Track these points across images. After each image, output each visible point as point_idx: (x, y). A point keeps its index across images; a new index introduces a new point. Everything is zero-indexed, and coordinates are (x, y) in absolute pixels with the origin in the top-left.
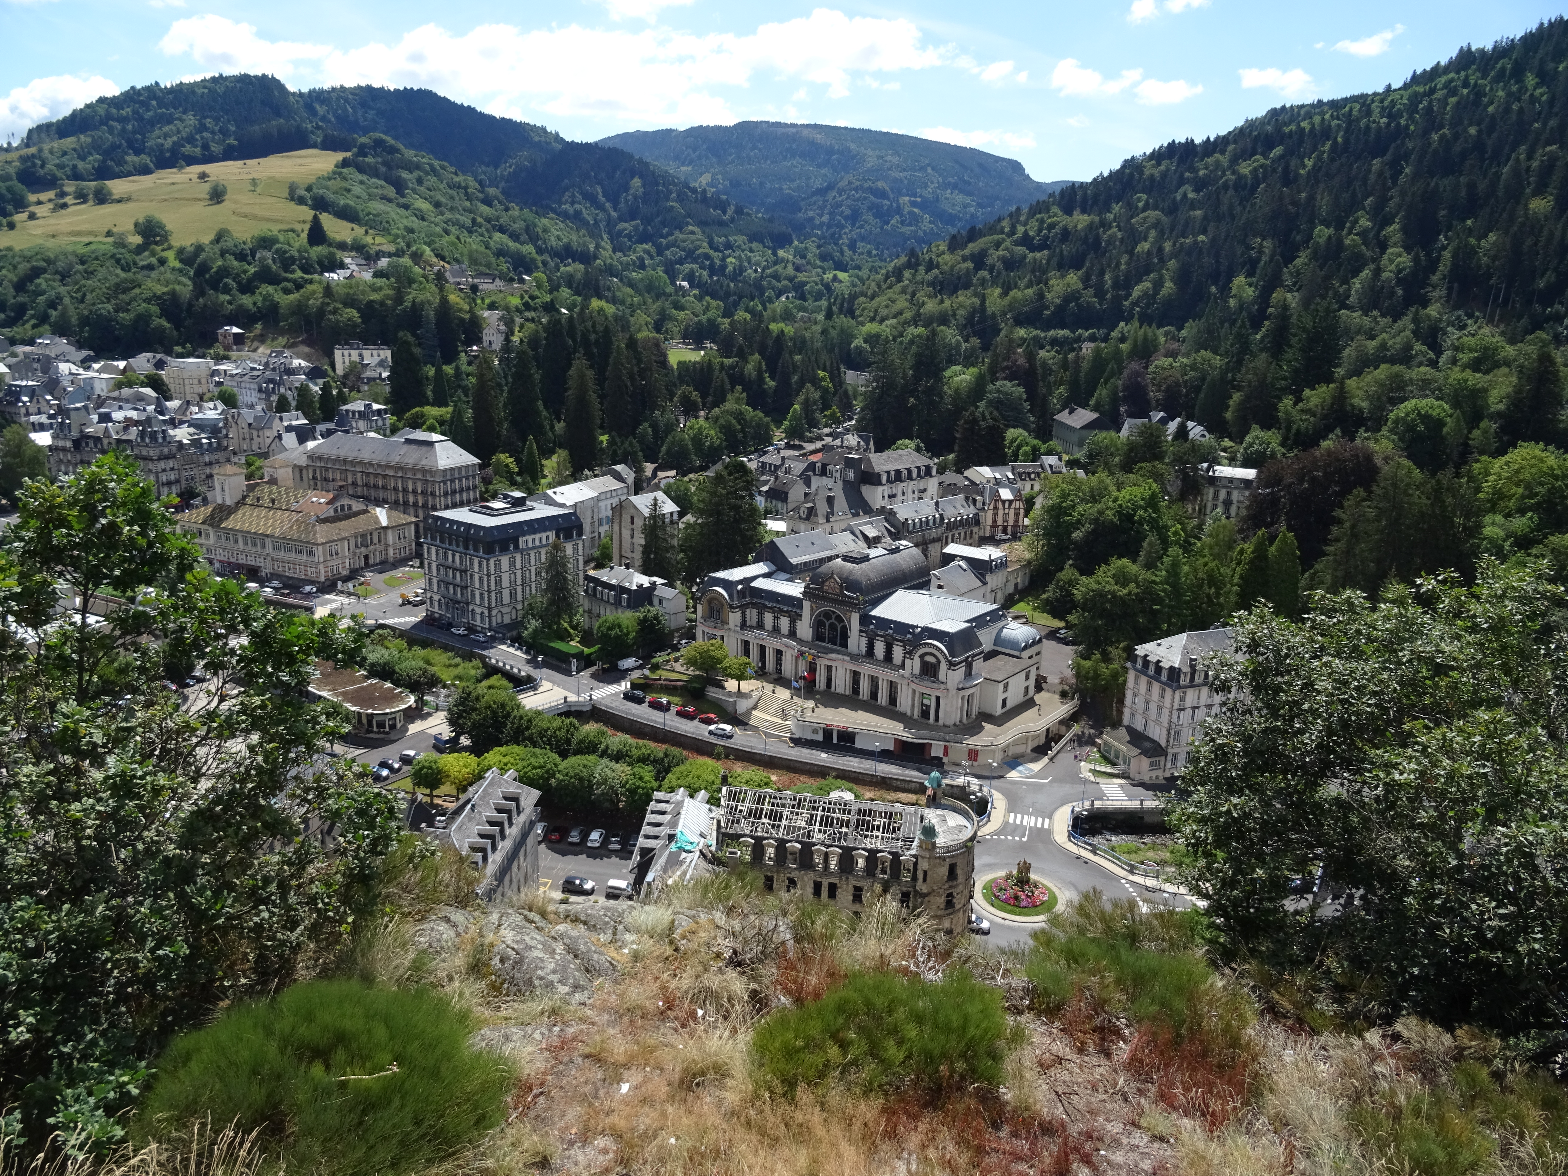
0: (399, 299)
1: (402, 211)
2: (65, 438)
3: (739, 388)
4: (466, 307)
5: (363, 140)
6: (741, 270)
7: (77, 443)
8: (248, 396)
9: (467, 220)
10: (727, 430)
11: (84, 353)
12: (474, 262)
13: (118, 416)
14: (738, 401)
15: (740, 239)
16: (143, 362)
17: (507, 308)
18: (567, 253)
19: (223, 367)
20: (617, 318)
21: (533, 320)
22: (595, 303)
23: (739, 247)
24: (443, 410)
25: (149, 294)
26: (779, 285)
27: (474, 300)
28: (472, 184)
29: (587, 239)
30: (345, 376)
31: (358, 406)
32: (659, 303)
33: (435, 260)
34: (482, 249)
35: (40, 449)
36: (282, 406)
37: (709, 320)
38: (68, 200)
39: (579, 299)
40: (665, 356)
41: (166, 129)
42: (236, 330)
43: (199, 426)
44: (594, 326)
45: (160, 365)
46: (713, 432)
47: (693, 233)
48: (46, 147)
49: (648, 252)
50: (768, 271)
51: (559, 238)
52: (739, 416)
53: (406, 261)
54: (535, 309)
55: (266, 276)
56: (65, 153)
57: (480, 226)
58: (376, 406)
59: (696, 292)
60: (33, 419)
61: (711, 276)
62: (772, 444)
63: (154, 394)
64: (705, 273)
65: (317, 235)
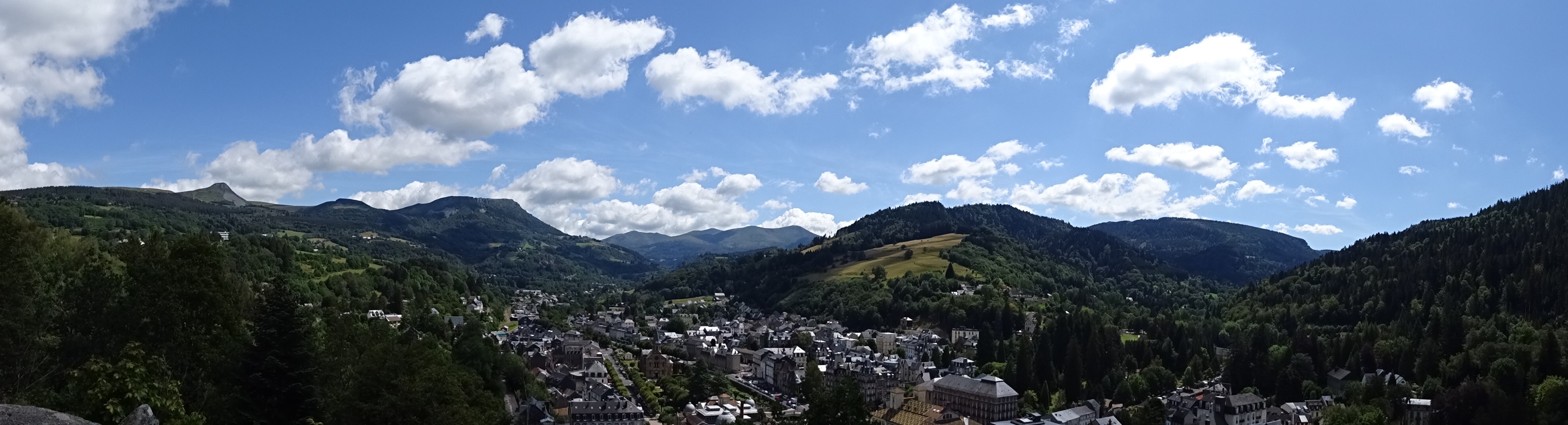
0: (985, 305)
1: (991, 262)
2: (832, 368)
3: (1158, 356)
4: (1018, 309)
5: (976, 228)
6: (1161, 292)
7: (836, 371)
8: (910, 352)
9: (1021, 266)
10: (1150, 381)
11: (845, 328)
12: (1023, 286)
13: (854, 359)
14: (1157, 364)
15: (1161, 276)
16: (867, 333)
17: (1038, 310)
18: (1070, 282)
19: (900, 337)
20: (1094, 316)
21: (1051, 317)
22: (1084, 309)
23: (1160, 279)
24: (1002, 364)
25: (873, 302)
26: (1181, 300)
27: (1022, 306)
28: (1026, 248)
29: (1081, 275)
30: (956, 344)
31: (960, 360)
32: (1117, 309)
33: (1004, 285)
34: (1028, 280)
35: (821, 373)
36: (925, 359)
37: (1143, 318)
38: (848, 259)
39: (1075, 306)
40: (1119, 338)
41: (890, 227)
42: (909, 319)
43: (887, 366)
44: (1082, 320)
45: (874, 335)
46: (1143, 381)
47: (1136, 272)
48: (843, 237)
49: (1112, 282)
50: (1175, 293)
51: (1067, 275)
52: (1158, 372)
53: (990, 286)
54: (1052, 311)
55: (925, 293)
56: (849, 239)
57: (1028, 269)
58: (969, 361)
59: (1136, 303)
60: (821, 358)
61: (1145, 295)
62: (1175, 390)
63: (870, 350)
64: (1142, 293)
65: (950, 273)
